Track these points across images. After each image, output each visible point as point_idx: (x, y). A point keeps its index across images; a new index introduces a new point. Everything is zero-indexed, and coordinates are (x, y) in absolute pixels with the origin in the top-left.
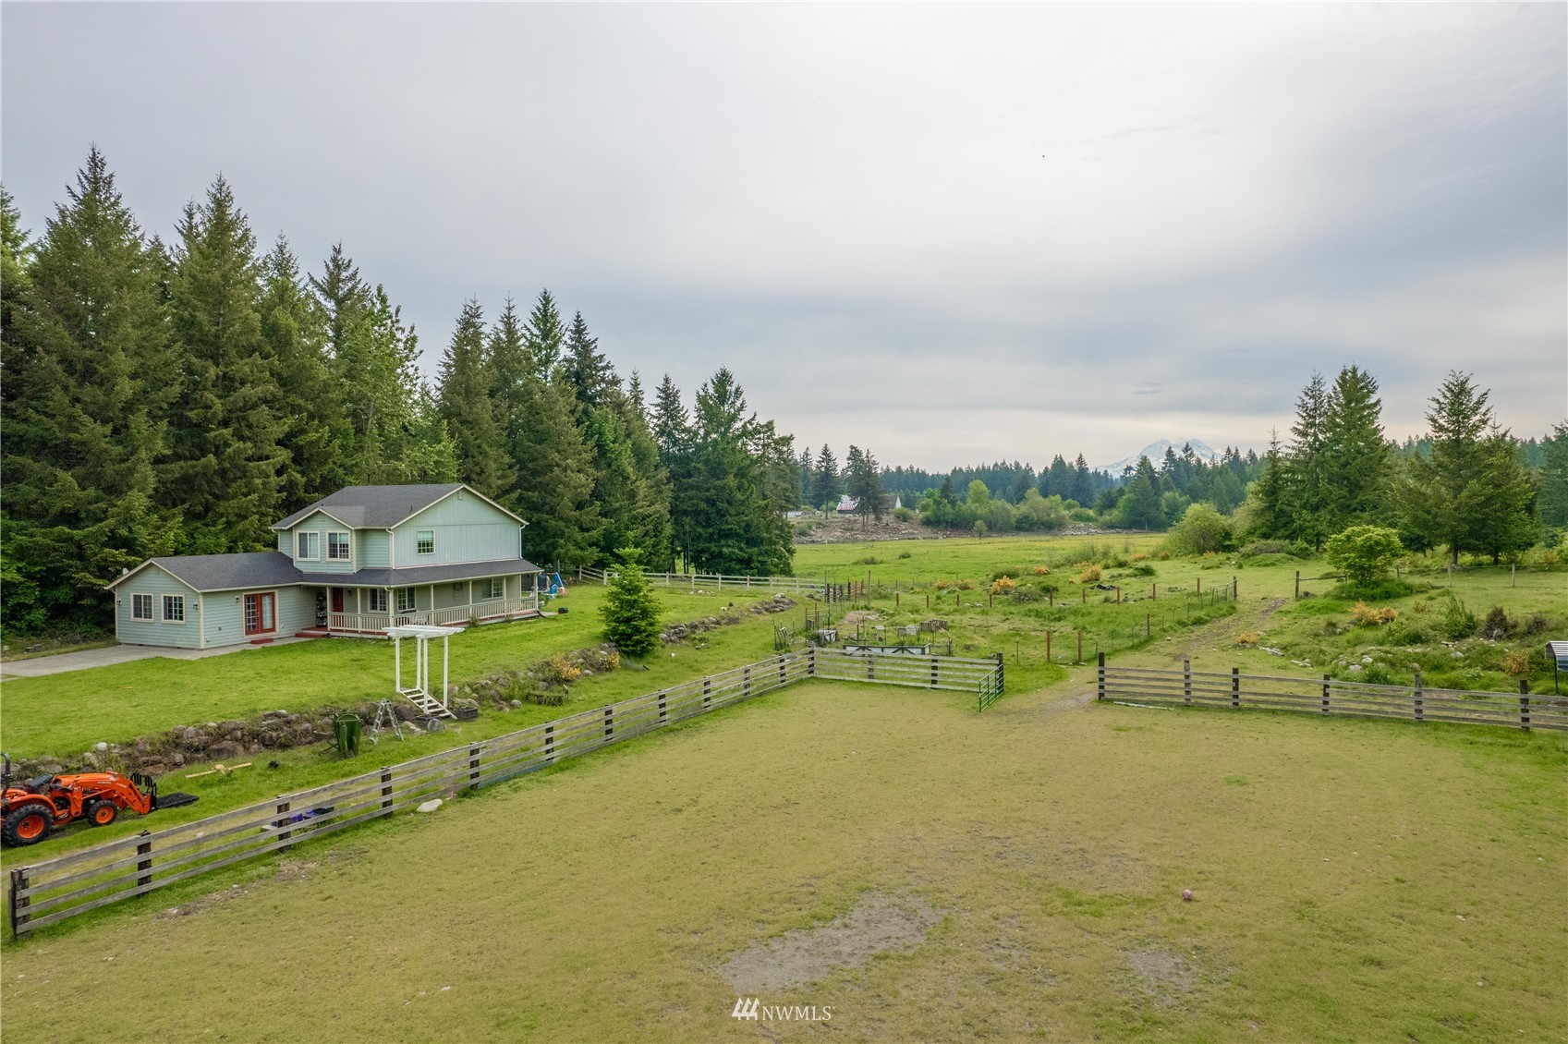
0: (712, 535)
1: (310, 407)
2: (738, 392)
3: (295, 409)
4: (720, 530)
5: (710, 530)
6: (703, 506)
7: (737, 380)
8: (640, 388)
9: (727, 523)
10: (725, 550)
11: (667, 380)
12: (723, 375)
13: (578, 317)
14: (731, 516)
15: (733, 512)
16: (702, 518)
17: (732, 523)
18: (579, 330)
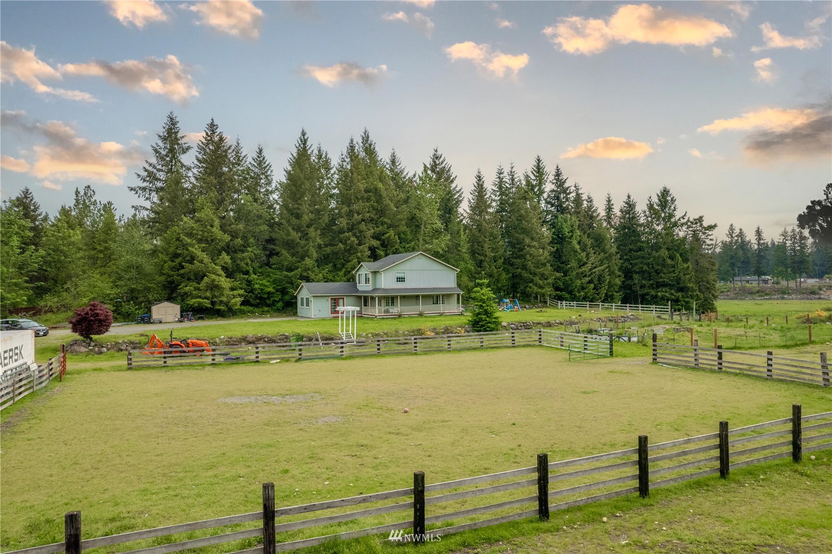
0: (652, 285)
1: (389, 222)
2: (673, 200)
3: (383, 224)
4: (658, 282)
5: (651, 282)
6: (645, 268)
7: (673, 192)
8: (612, 202)
9: (661, 278)
10: (659, 294)
11: (629, 197)
12: (664, 191)
13: (557, 167)
14: (664, 273)
15: (665, 271)
16: (646, 275)
17: (665, 278)
18: (558, 174)
